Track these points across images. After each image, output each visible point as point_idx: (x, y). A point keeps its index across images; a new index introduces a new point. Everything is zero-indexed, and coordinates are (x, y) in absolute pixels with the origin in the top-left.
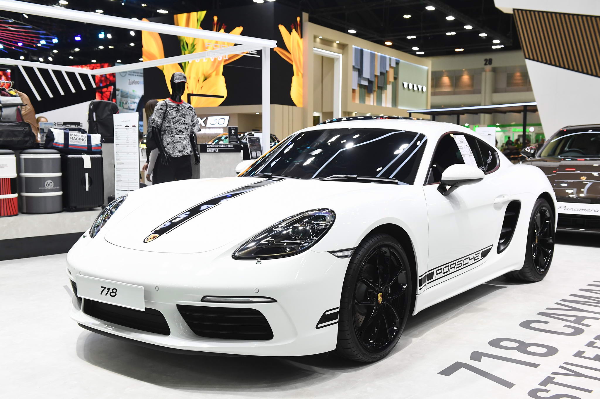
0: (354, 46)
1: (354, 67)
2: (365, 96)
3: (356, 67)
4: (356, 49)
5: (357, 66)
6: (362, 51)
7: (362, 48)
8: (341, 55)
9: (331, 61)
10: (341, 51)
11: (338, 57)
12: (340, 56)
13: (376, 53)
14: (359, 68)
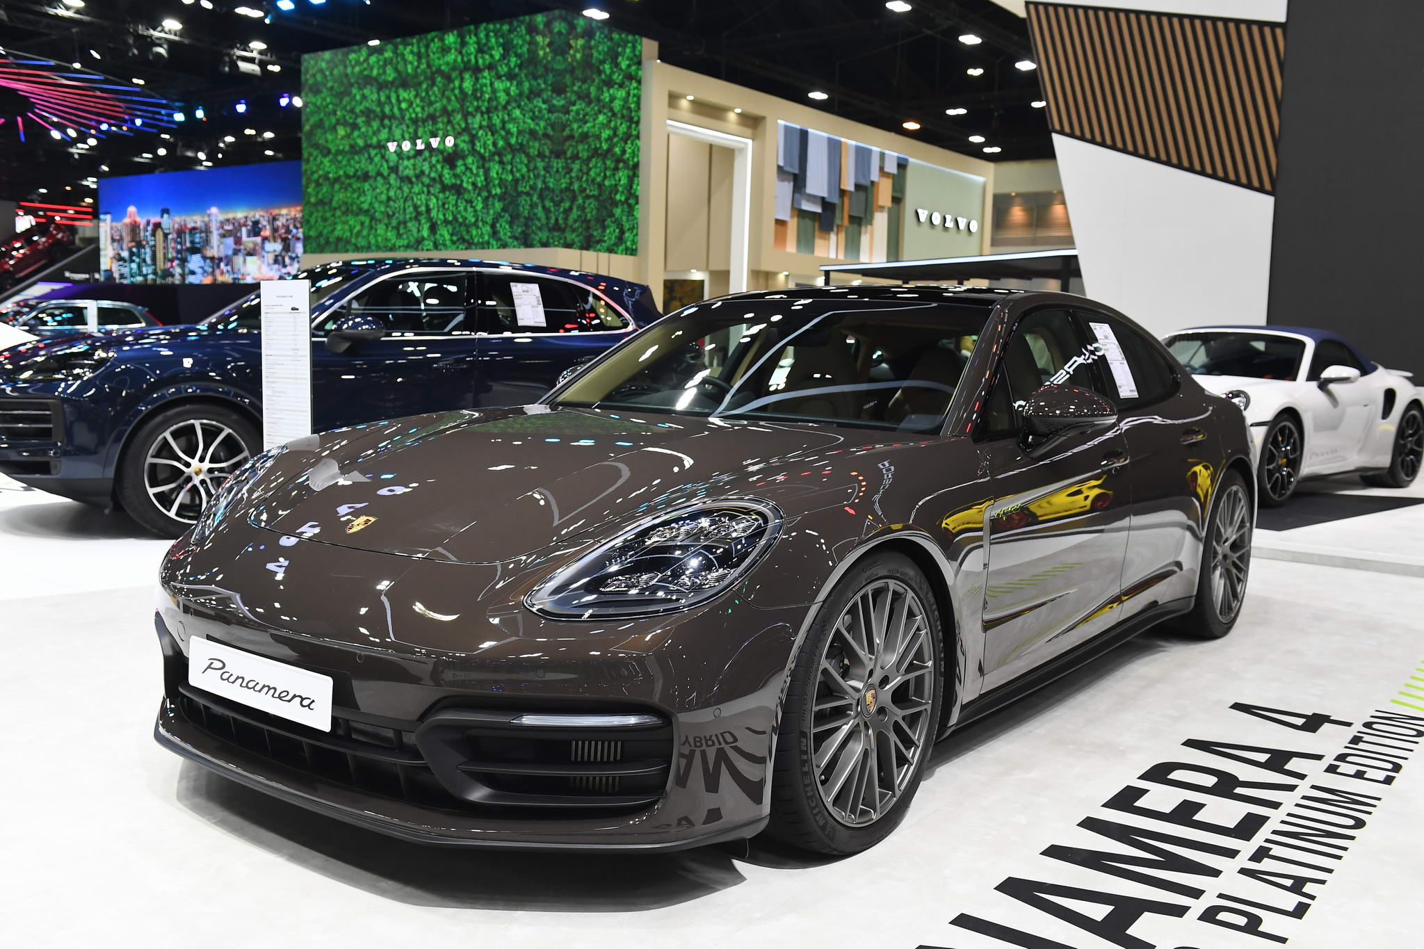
0: (781, 122)
1: (780, 168)
2: (814, 237)
3: (788, 169)
4: (786, 128)
5: (792, 167)
6: (804, 135)
7: (805, 128)
8: (750, 142)
9: (729, 154)
10: (749, 131)
11: (742, 146)
12: (746, 144)
13: (843, 140)
14: (797, 171)
